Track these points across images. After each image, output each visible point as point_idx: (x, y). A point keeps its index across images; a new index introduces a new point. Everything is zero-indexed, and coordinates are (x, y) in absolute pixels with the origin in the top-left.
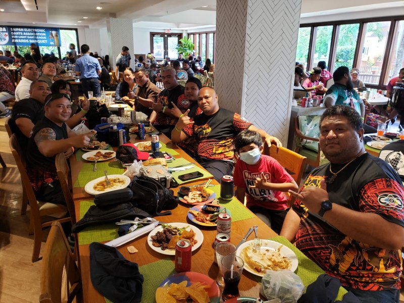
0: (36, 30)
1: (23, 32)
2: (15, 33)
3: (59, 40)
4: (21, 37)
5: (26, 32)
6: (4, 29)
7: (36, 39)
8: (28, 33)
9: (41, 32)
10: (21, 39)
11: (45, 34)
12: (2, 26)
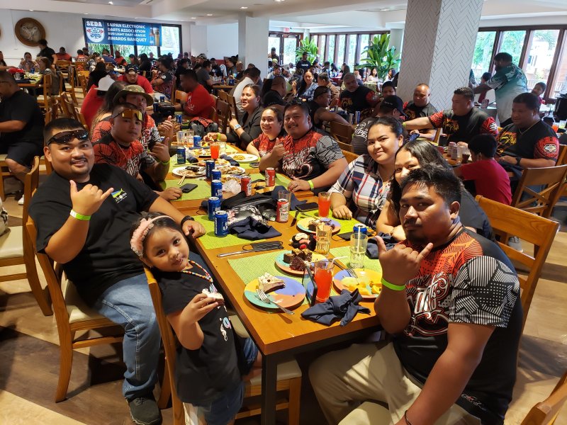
0: (136, 26)
1: (121, 28)
2: (112, 30)
3: (160, 39)
4: (118, 34)
5: (123, 28)
6: (100, 24)
7: (135, 37)
8: (126, 29)
9: (140, 29)
10: (117, 36)
11: (145, 32)
12: (98, 21)
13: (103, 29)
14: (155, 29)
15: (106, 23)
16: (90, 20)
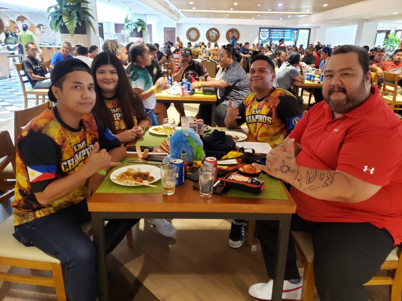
0: (285, 30)
1: (277, 32)
2: (273, 33)
3: (297, 37)
4: (275, 35)
6: (267, 30)
7: (284, 36)
8: (280, 32)
11: (289, 33)
12: (266, 28)
13: (268, 33)
14: (296, 31)
15: (270, 29)
16: (263, 28)
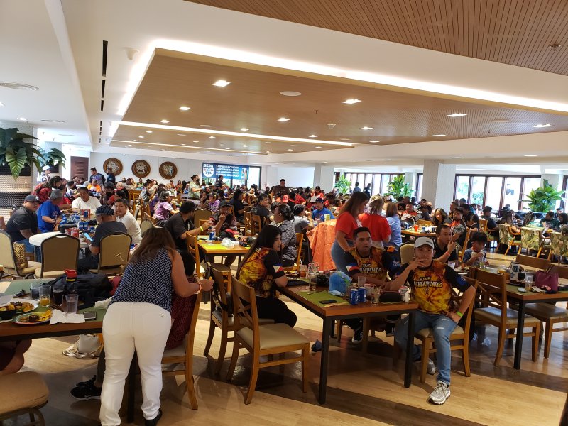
0: (233, 167)
2: (218, 169)
5: (226, 168)
6: (212, 166)
7: (232, 174)
9: (236, 169)
11: (238, 171)
12: (211, 164)
13: (213, 169)
14: (245, 169)
15: (216, 165)
